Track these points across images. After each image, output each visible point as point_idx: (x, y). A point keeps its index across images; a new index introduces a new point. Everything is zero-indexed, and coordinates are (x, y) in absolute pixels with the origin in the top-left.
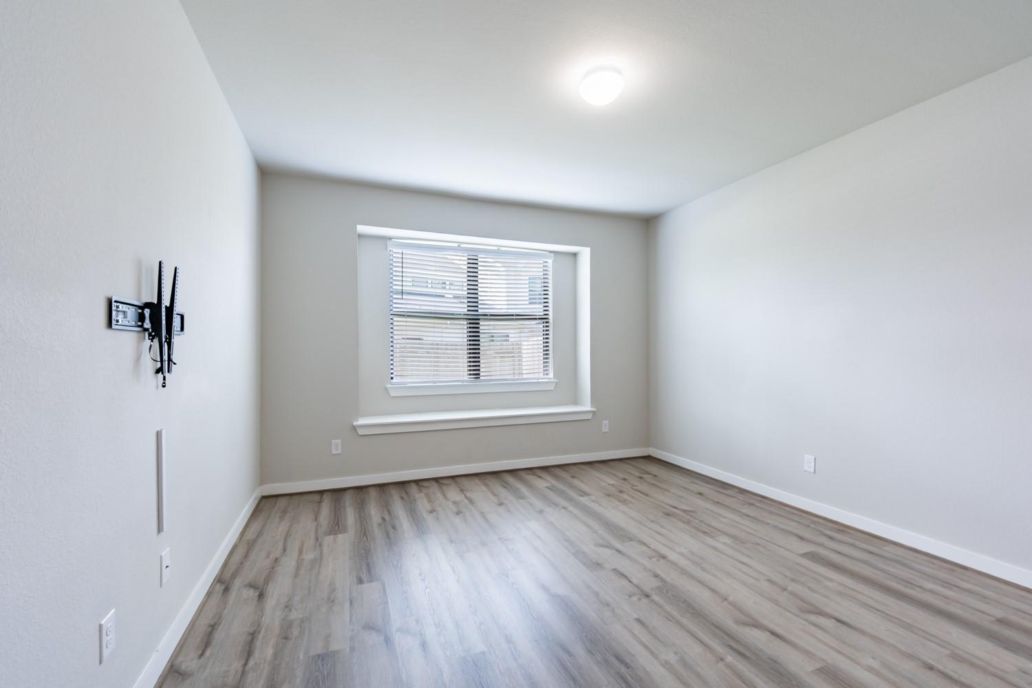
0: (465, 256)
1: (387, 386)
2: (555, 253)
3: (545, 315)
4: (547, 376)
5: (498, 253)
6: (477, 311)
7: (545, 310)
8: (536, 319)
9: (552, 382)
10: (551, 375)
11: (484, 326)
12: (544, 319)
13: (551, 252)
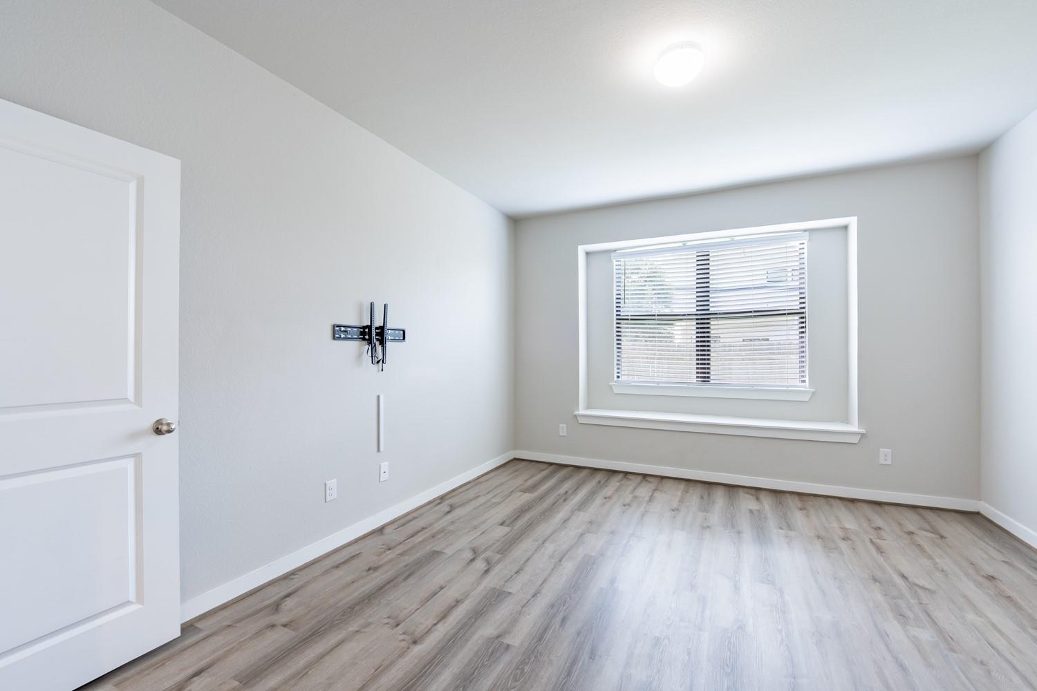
0: (694, 254)
1: (610, 384)
2: (811, 231)
3: (801, 308)
4: (803, 384)
5: (732, 243)
6: (708, 310)
7: (801, 303)
8: (785, 314)
9: (809, 392)
10: (807, 384)
11: (716, 326)
12: (801, 314)
13: (805, 231)
